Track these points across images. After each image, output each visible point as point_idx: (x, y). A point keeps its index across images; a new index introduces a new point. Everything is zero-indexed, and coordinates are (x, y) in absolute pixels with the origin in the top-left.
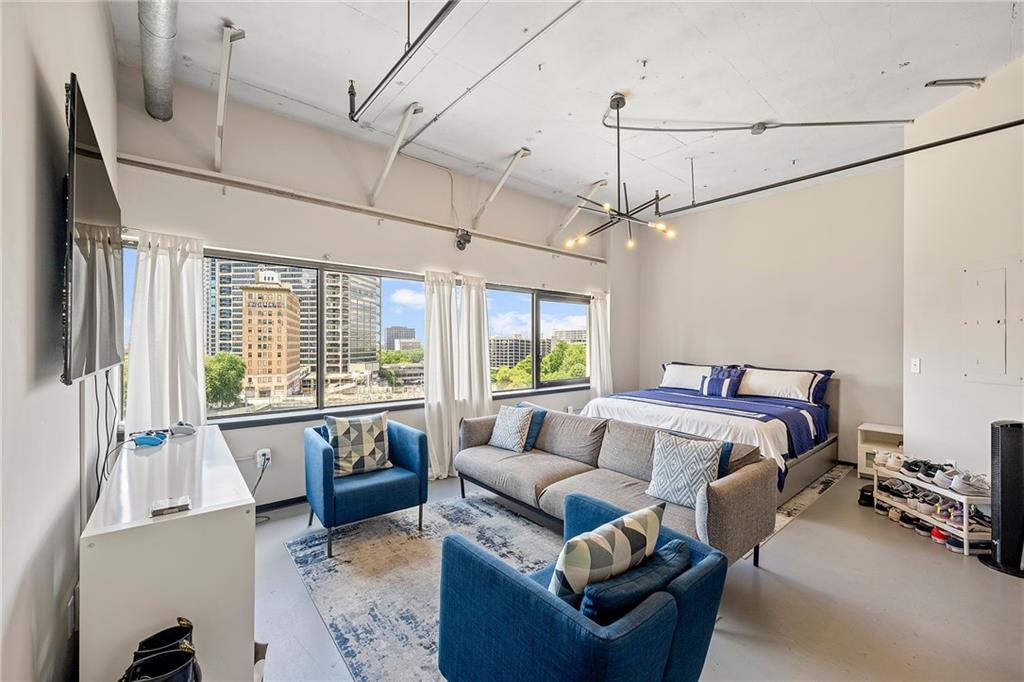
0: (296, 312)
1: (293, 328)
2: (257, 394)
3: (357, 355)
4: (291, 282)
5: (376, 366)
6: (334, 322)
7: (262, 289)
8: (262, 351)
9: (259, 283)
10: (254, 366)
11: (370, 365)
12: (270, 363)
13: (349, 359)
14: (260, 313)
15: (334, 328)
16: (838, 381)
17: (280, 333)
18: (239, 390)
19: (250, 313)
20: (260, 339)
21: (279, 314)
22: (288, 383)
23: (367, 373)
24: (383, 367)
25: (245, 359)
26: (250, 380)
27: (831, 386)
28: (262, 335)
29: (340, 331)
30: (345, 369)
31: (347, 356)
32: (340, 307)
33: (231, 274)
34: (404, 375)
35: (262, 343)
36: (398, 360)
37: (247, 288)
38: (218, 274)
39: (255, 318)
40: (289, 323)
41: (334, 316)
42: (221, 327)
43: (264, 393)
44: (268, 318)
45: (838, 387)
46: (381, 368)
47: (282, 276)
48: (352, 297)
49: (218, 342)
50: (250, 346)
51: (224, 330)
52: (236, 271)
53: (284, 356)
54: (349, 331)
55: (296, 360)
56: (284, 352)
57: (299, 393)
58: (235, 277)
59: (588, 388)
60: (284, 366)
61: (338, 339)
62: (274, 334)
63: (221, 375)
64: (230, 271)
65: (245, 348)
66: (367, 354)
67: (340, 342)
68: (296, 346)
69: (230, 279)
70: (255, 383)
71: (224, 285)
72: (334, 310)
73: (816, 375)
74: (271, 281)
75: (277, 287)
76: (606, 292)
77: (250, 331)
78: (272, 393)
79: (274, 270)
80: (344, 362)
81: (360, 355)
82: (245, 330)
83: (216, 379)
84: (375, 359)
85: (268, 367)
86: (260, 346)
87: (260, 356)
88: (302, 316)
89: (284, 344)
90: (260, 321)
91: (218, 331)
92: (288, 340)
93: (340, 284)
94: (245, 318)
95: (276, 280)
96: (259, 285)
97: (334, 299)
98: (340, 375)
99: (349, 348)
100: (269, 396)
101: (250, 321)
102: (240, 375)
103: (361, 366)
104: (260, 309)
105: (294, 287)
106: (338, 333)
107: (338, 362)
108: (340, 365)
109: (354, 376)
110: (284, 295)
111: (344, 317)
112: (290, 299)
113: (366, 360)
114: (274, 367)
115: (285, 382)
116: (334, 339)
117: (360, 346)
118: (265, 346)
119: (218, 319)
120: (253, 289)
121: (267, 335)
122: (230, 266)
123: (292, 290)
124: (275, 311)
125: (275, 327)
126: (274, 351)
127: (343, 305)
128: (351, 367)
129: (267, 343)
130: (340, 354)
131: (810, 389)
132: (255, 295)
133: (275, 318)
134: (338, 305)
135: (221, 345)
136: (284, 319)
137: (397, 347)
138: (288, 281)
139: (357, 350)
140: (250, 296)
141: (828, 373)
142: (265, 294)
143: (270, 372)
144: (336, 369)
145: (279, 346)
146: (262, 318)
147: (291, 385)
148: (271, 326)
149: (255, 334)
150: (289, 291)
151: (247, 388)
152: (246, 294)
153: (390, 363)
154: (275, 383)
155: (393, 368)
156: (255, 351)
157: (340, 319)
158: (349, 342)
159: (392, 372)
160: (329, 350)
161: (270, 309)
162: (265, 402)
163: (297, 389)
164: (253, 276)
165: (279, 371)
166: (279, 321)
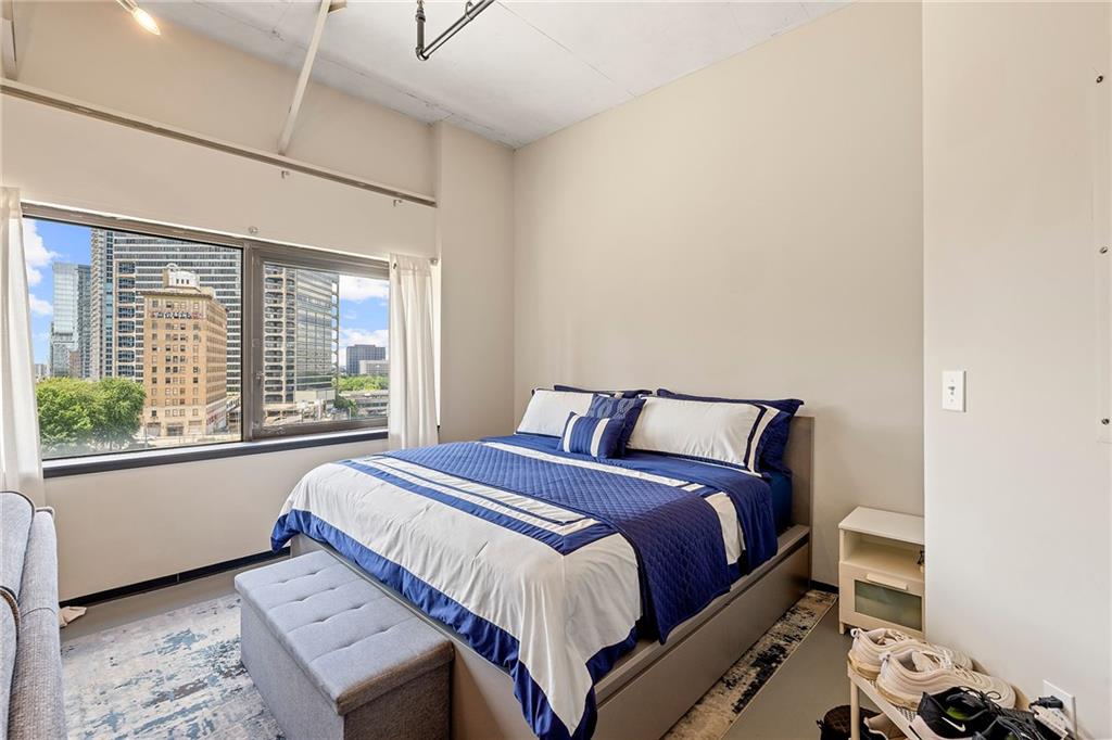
0: (221, 325)
1: (215, 345)
2: (164, 431)
3: (306, 381)
4: (215, 287)
5: (331, 394)
6: (275, 338)
7: (172, 295)
8: (171, 375)
9: (168, 287)
10: (161, 396)
11: (322, 392)
12: (182, 391)
13: (295, 385)
14: (169, 326)
15: (275, 346)
16: (811, 420)
17: (197, 352)
18: (135, 426)
19: (154, 326)
20: (168, 360)
21: (196, 327)
22: (209, 416)
23: (318, 403)
24: (341, 395)
25: (147, 387)
26: (154, 413)
27: (797, 430)
28: (171, 354)
29: (283, 349)
30: (290, 398)
31: (292, 381)
32: (283, 320)
33: (134, 275)
34: (369, 405)
35: (172, 365)
36: (361, 385)
37: (150, 294)
38: (116, 275)
39: (162, 333)
40: (210, 340)
41: (275, 331)
42: (120, 345)
43: (174, 431)
44: (180, 333)
45: (809, 433)
46: (337, 396)
47: (202, 279)
48: (301, 308)
49: (115, 364)
50: (154, 370)
51: (124, 348)
52: (140, 271)
53: (202, 382)
54: (295, 350)
55: (222, 387)
56: (202, 376)
57: (224, 430)
58: (139, 278)
59: (384, 436)
60: (202, 395)
61: (281, 360)
62: (188, 354)
63: (109, 407)
64: (133, 271)
65: (147, 371)
66: (321, 380)
67: (283, 364)
68: (221, 369)
69: (133, 282)
70: (161, 418)
71: (123, 290)
72: (276, 323)
73: (764, 411)
74: (185, 285)
75: (194, 292)
76: (433, 261)
77: (154, 349)
78: (185, 430)
79: (189, 271)
80: (287, 389)
81: (312, 380)
82: (147, 348)
83: (101, 413)
84: (330, 385)
85: (181, 397)
86: (168, 369)
87: (168, 381)
88: (229, 330)
89: (202, 366)
90: (168, 336)
91: (115, 349)
92: (208, 361)
93: (283, 291)
94: (148, 333)
95: (192, 284)
96: (168, 290)
97: (276, 309)
98: (283, 406)
99: (295, 371)
100: (181, 434)
101: (154, 336)
102: (137, 406)
103: (311, 394)
104: (168, 321)
105: (218, 294)
106: (281, 352)
107: (280, 389)
108: (283, 393)
109: (300, 406)
110: (203, 303)
111: (288, 332)
112: (212, 309)
113: (318, 387)
114: (188, 396)
115: (203, 415)
116: (275, 360)
117: (311, 368)
118: (175, 370)
119: (116, 334)
120: (159, 294)
121: (179, 354)
122: (133, 265)
123: (215, 297)
124: (189, 323)
125: (189, 345)
126: (189, 375)
127: (288, 317)
128: (297, 394)
129: (179, 365)
130: (283, 378)
131: (750, 439)
132: (162, 302)
133: (190, 333)
134: (281, 317)
135: (120, 367)
136: (203, 334)
137: (363, 370)
138: (212, 285)
139: (308, 374)
140: (155, 304)
141: (790, 406)
142: (176, 302)
143: (182, 402)
144: (277, 399)
145: (196, 370)
146: (172, 333)
147: (212, 419)
148: (184, 343)
149: (161, 354)
150: (209, 297)
151: (150, 425)
152: (148, 301)
153: (351, 390)
154: (189, 416)
155: (353, 396)
156: (161, 375)
157: (283, 334)
158: (295, 364)
159: (353, 400)
160: (269, 375)
161: (182, 321)
162: (175, 441)
163: (222, 424)
164: (161, 279)
165: (195, 401)
166: (196, 337)
